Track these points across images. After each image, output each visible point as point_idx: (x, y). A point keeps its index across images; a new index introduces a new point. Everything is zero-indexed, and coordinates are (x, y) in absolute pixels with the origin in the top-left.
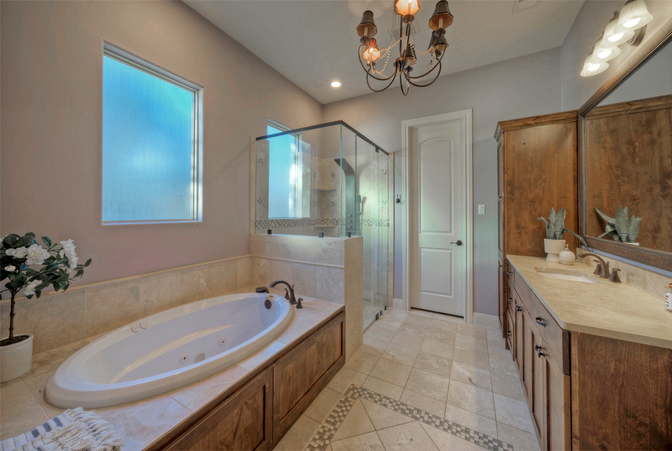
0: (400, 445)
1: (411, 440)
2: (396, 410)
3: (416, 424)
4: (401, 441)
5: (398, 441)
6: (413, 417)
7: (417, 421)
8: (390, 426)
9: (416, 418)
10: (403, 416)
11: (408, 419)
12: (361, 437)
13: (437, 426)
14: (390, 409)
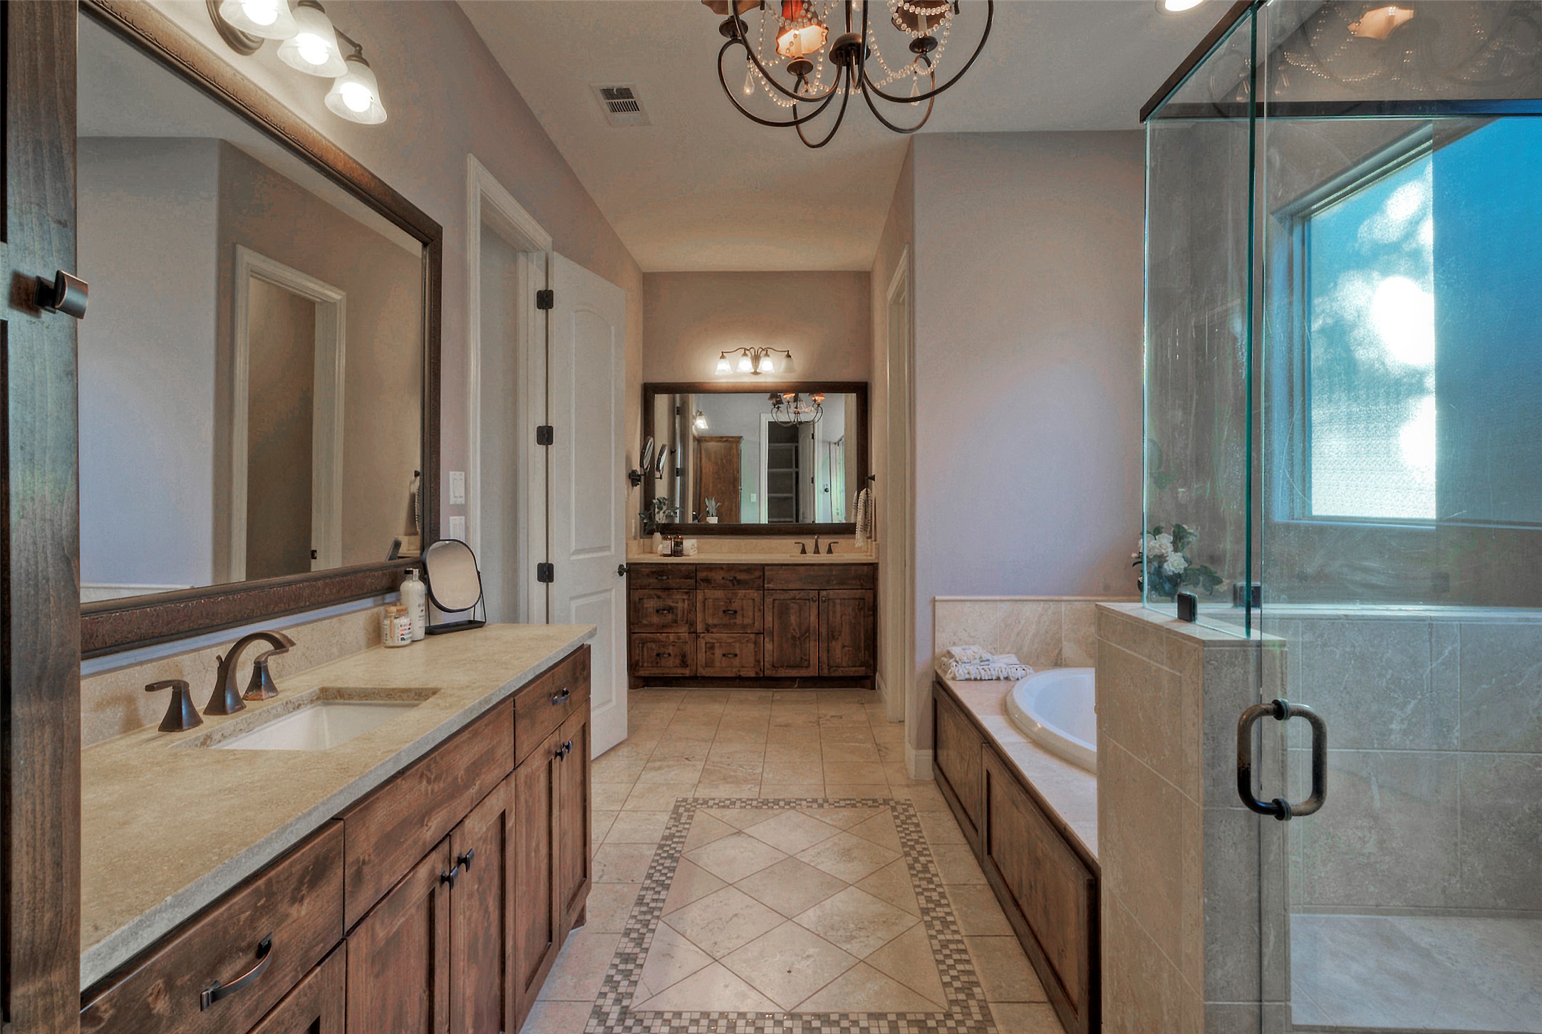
0: (808, 956)
1: (789, 972)
2: (844, 1016)
3: (788, 1003)
4: (808, 963)
5: (814, 961)
6: (800, 1016)
7: (788, 1010)
8: (840, 979)
9: (792, 1016)
10: (822, 1010)
11: (808, 1007)
12: (881, 943)
13: (742, 1015)
14: (858, 1013)
